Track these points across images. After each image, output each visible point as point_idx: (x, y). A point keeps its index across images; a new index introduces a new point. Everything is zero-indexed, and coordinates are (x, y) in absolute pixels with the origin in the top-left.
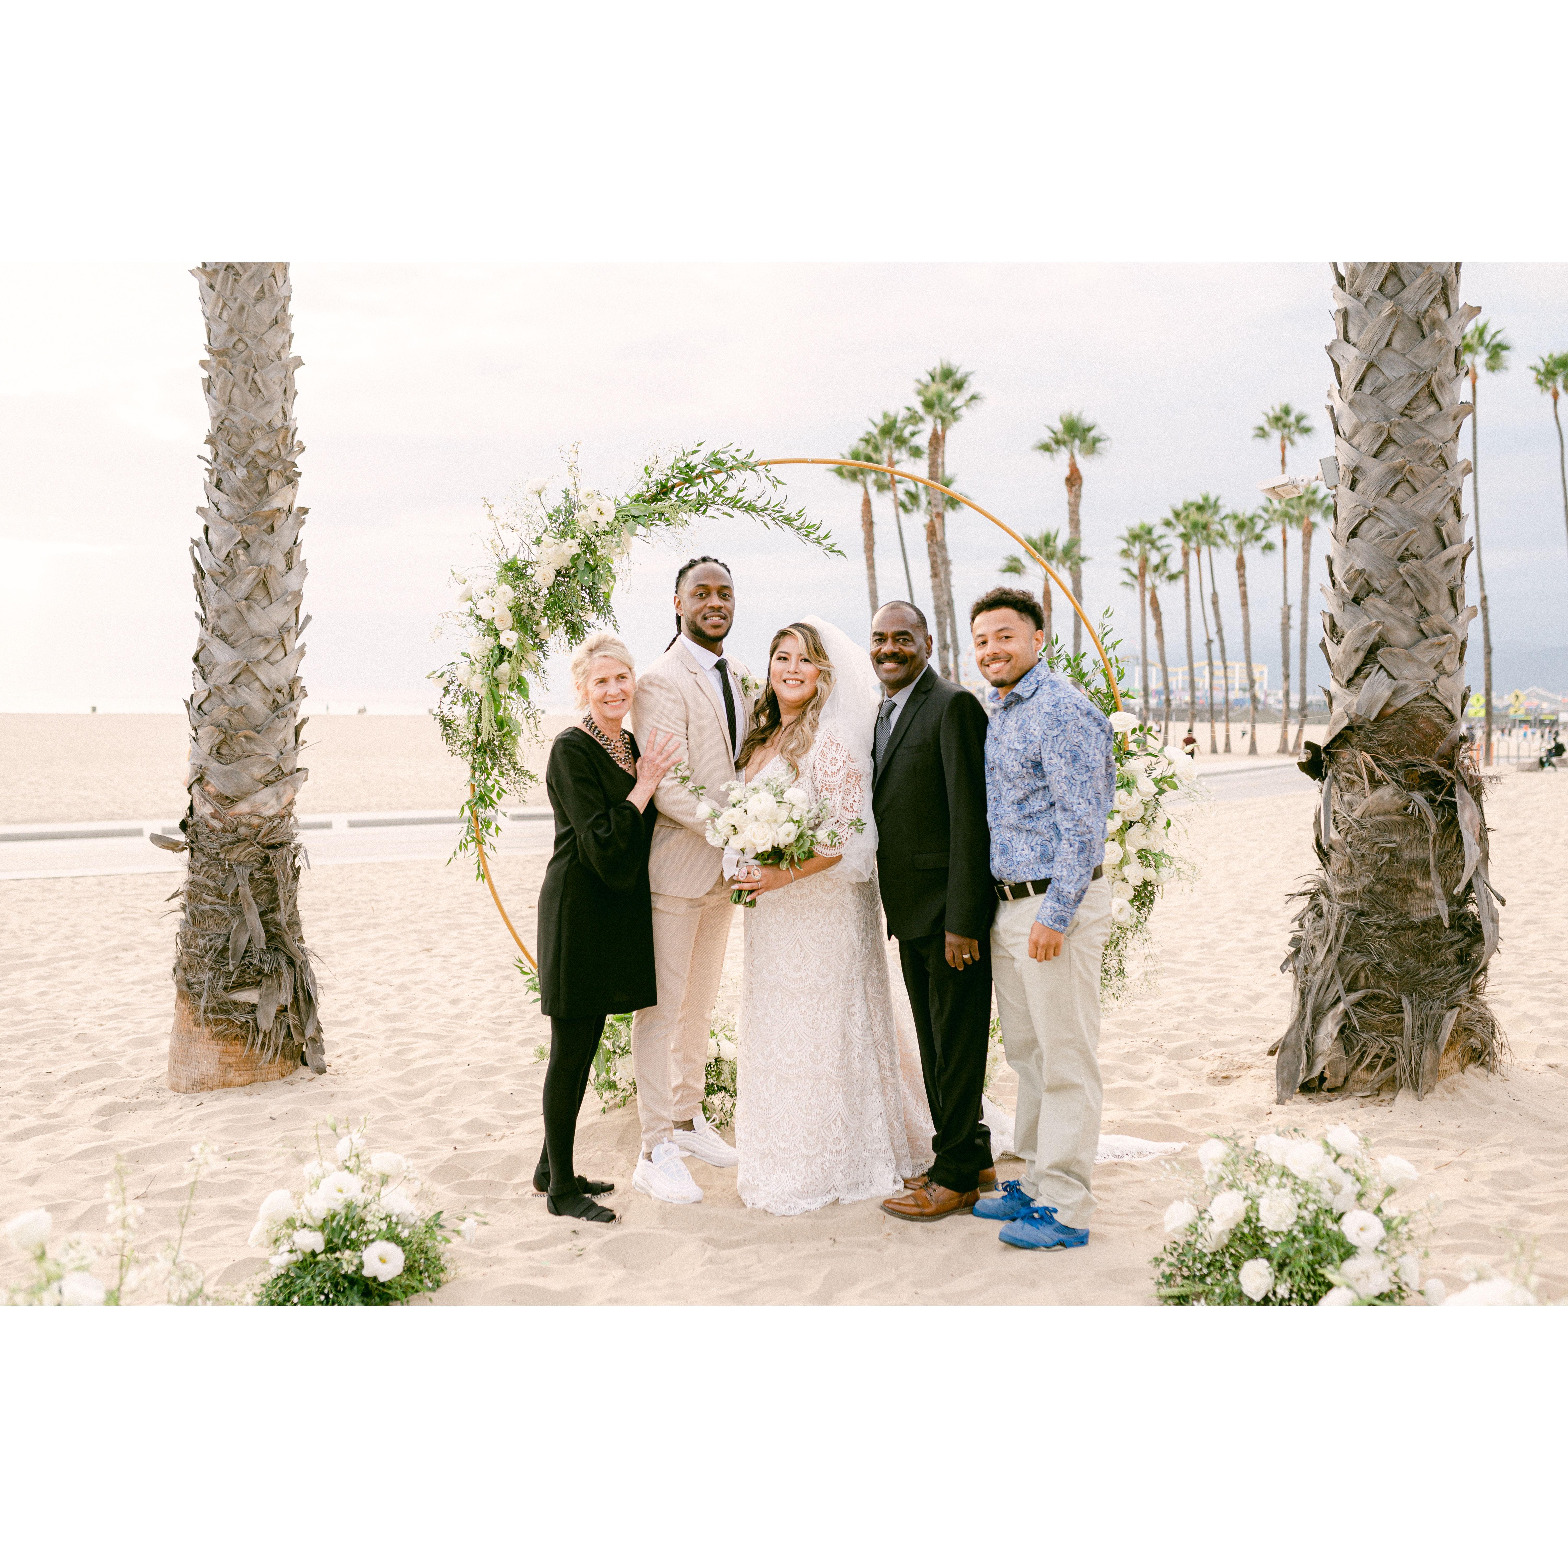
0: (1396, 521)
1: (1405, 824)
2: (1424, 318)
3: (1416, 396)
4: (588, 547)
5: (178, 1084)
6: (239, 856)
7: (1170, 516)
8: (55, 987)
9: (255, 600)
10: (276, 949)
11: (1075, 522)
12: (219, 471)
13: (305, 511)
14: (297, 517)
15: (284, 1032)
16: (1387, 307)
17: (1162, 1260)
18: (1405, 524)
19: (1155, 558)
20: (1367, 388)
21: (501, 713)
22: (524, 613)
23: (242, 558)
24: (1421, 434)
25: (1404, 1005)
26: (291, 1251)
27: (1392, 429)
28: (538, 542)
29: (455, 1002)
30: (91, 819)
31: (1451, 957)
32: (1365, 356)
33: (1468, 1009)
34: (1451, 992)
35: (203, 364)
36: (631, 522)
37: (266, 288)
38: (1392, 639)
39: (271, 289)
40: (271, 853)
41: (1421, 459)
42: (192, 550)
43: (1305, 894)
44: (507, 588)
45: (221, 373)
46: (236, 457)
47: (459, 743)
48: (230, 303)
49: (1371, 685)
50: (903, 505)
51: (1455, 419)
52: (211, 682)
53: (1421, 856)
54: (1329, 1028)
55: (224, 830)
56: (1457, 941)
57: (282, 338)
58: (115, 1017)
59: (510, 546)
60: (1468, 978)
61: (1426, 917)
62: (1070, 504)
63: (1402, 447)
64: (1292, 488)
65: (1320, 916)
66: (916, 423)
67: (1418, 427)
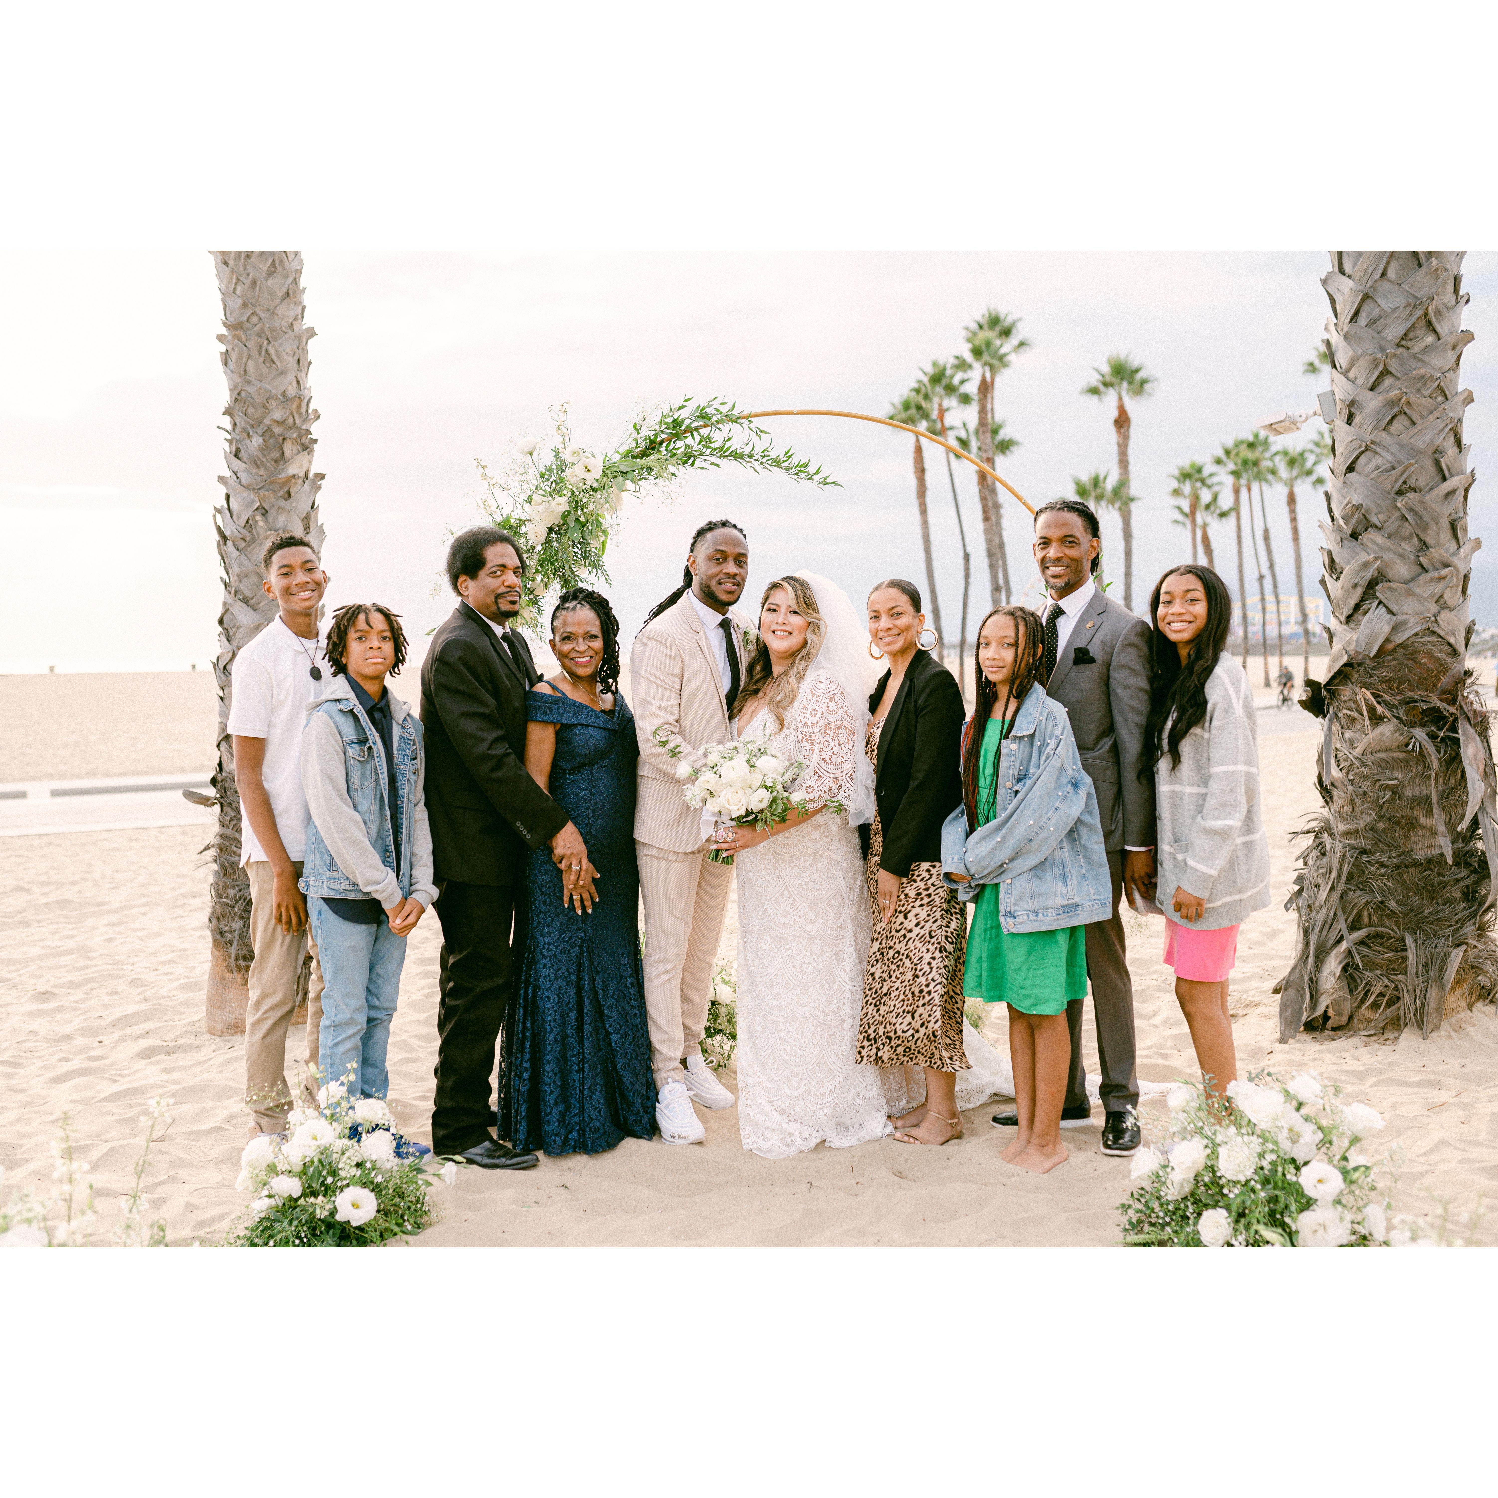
0: (1393, 454)
1: (1407, 761)
3: (1413, 326)
4: (576, 504)
5: (214, 1028)
7: (1221, 453)
8: (120, 933)
11: (1124, 462)
12: (237, 441)
13: (322, 477)
14: (314, 482)
17: (1130, 1207)
18: (1402, 457)
19: (1206, 496)
20: (1363, 320)
23: (261, 523)
24: (1419, 365)
25: (1407, 943)
26: (270, 1197)
27: (1388, 361)
28: (529, 500)
31: (1457, 894)
32: (1362, 288)
33: (1475, 947)
34: (1457, 930)
35: (220, 338)
36: (620, 479)
37: (277, 263)
38: (1391, 574)
39: (282, 263)
41: (1419, 390)
42: (214, 516)
43: (1308, 832)
45: (236, 346)
46: (252, 426)
48: (243, 278)
49: (1370, 621)
50: (954, 451)
51: (1454, 348)
53: (1424, 793)
54: (1333, 967)
56: (1462, 879)
57: (297, 310)
58: (171, 962)
59: (504, 506)
60: (1475, 915)
61: (1429, 854)
62: (1119, 445)
63: (1398, 379)
64: (1290, 424)
65: (1323, 854)
66: (965, 371)
67: (1416, 357)
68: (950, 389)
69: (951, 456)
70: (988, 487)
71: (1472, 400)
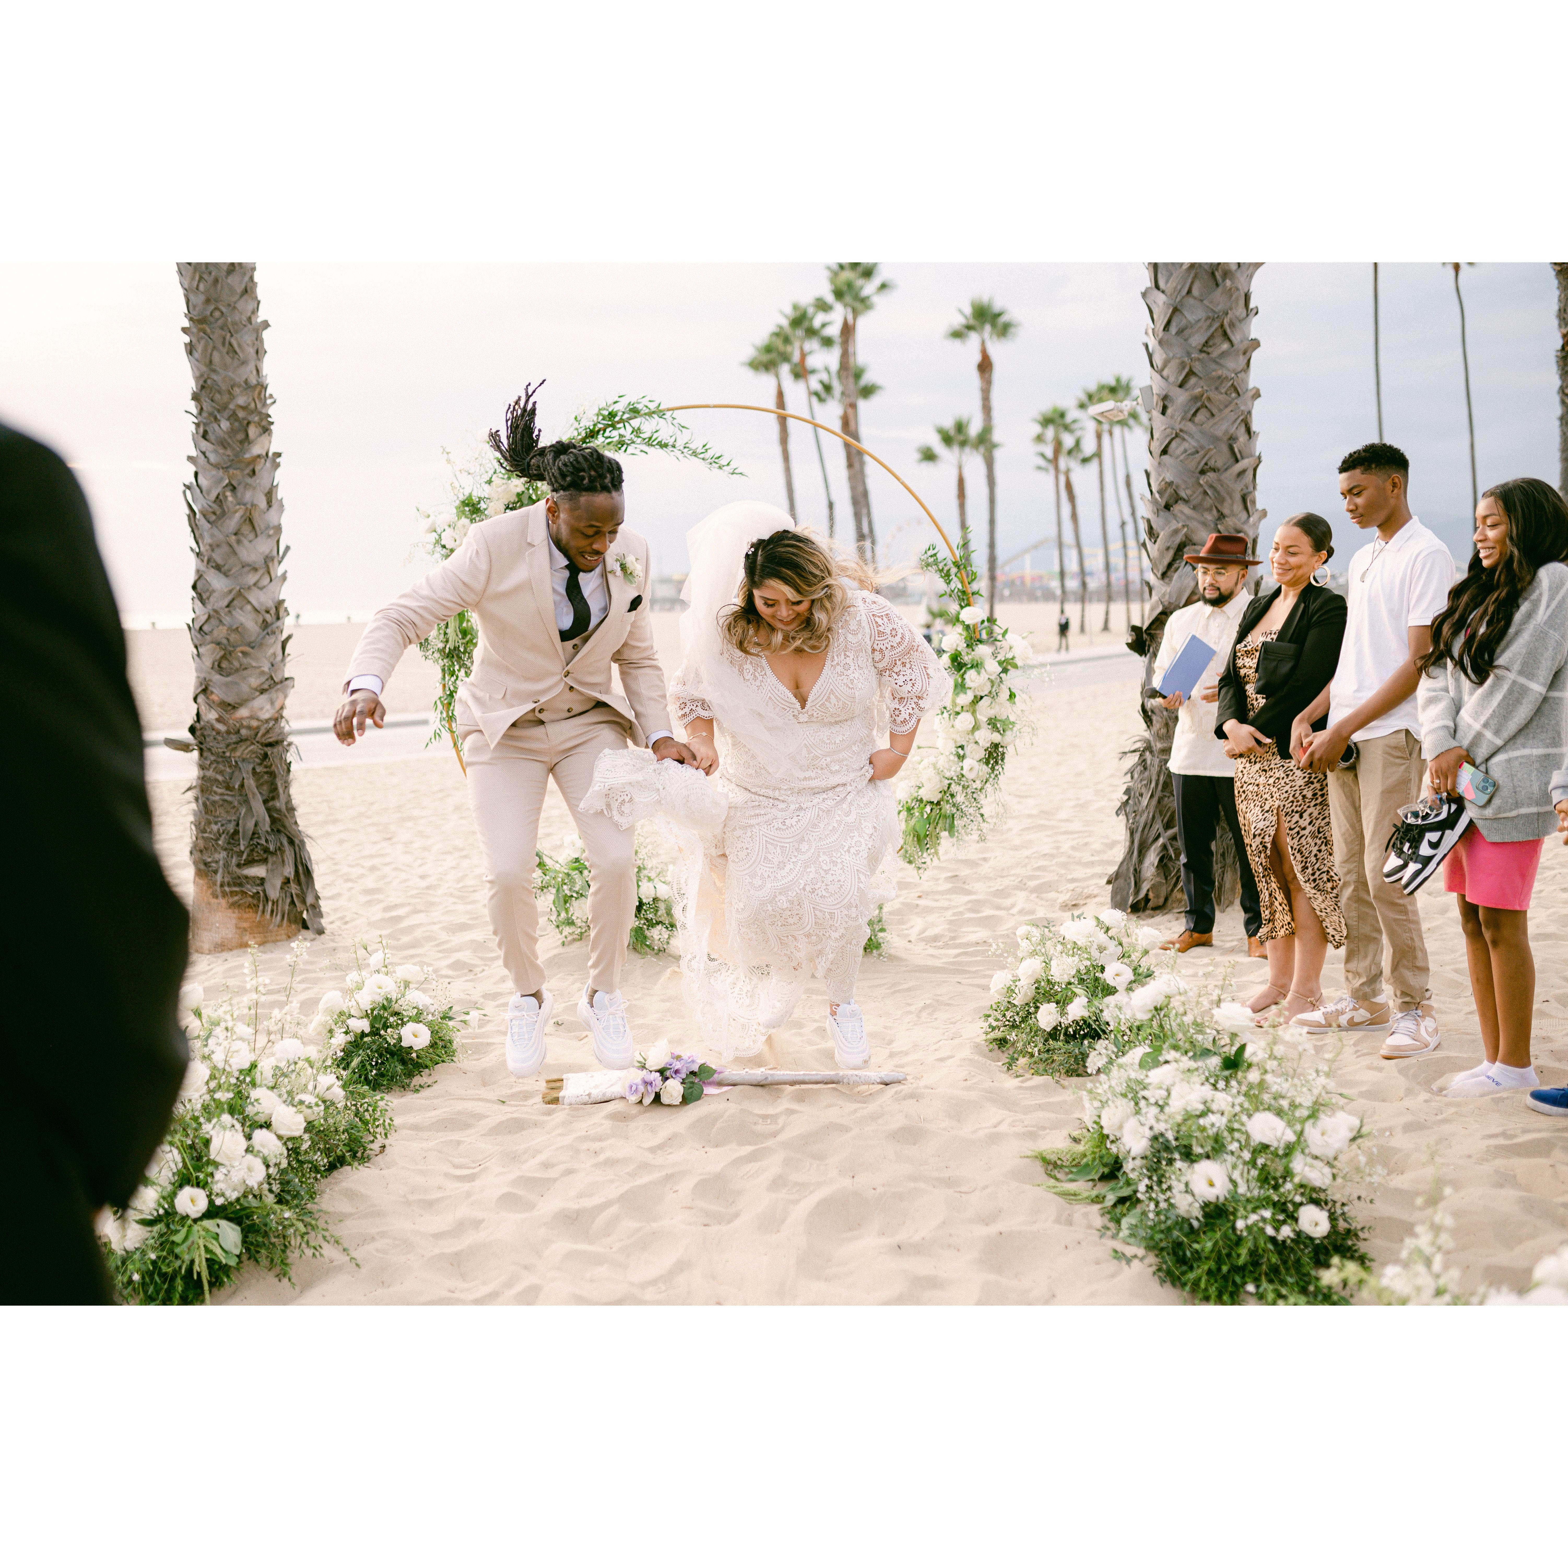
0: (1197, 440)
2: (1217, 269)
3: (1212, 336)
6: (242, 754)
7: (1084, 398)
9: (243, 535)
10: (279, 831)
11: (987, 408)
12: (205, 424)
13: (279, 455)
14: (273, 461)
15: (288, 900)
17: (989, 1016)
18: (1204, 442)
19: (1068, 441)
20: (1173, 329)
21: (464, 625)
23: (230, 499)
24: (1217, 367)
26: (346, 1033)
27: (1193, 364)
29: (423, 877)
32: (1171, 302)
35: (184, 330)
38: (1195, 538)
40: (269, 750)
41: (1217, 388)
42: (184, 492)
43: (1134, 751)
45: (202, 338)
46: (219, 411)
47: (430, 652)
48: (206, 276)
49: (1180, 577)
50: (817, 394)
51: (1244, 353)
52: (210, 607)
54: (1152, 859)
55: (228, 732)
57: (251, 306)
59: (467, 486)
62: (981, 390)
63: (1200, 378)
65: (1145, 769)
66: (825, 312)
67: (1214, 361)
68: (811, 332)
69: (814, 400)
70: (851, 434)
71: (1259, 396)
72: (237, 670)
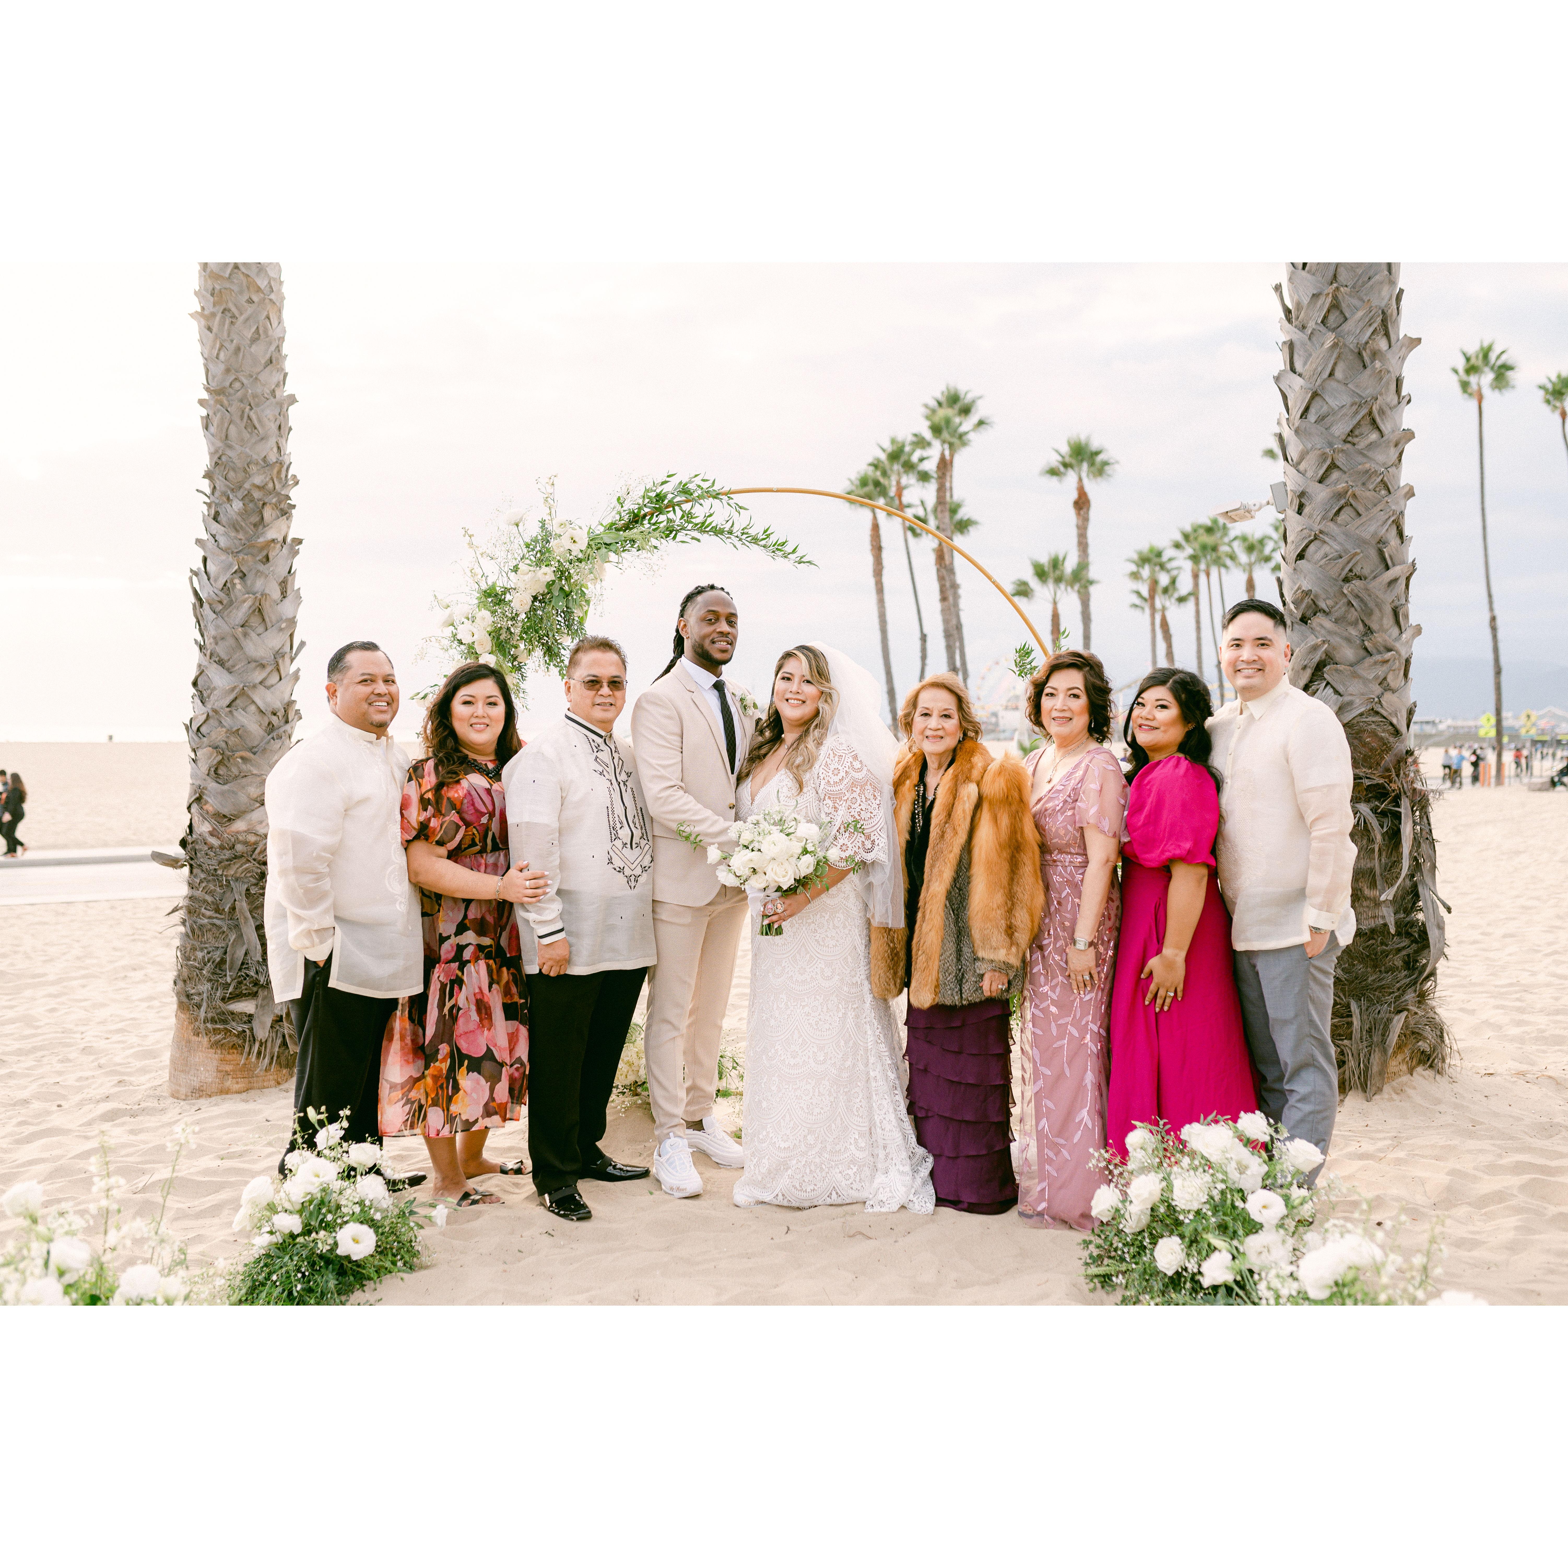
0: (1340, 544)
2: (1365, 349)
3: (1358, 424)
4: (562, 574)
5: (178, 1092)
6: (236, 872)
7: (1179, 538)
8: (63, 1003)
9: (251, 627)
11: (1083, 545)
12: (216, 505)
13: (300, 542)
14: (292, 547)
15: (279, 1041)
16: (1329, 339)
17: (1091, 1242)
18: (1348, 546)
19: (1164, 580)
20: (1312, 417)
22: (502, 638)
23: (239, 587)
24: (1364, 460)
25: (1352, 1009)
26: (271, 1233)
27: (1335, 456)
28: (516, 569)
30: (106, 845)
31: (1399, 963)
32: (1310, 386)
33: (1416, 1013)
34: (1399, 997)
35: (202, 402)
36: (603, 550)
37: (261, 330)
38: (1338, 657)
39: (266, 331)
41: (1364, 484)
42: (191, 580)
44: (486, 614)
45: (219, 410)
46: (232, 491)
48: (227, 344)
50: (912, 530)
51: (1396, 445)
52: (209, 706)
53: (1369, 866)
55: (222, 848)
56: (1404, 948)
57: (279, 377)
58: (121, 1031)
59: (490, 574)
60: (1415, 983)
61: (1373, 925)
62: (1078, 527)
63: (1345, 472)
64: (1245, 512)
66: (923, 448)
67: (1361, 453)
68: (909, 467)
69: (909, 534)
70: (945, 567)
71: (1413, 495)
72: (236, 777)
